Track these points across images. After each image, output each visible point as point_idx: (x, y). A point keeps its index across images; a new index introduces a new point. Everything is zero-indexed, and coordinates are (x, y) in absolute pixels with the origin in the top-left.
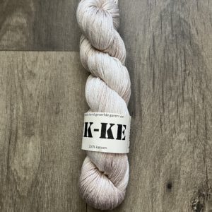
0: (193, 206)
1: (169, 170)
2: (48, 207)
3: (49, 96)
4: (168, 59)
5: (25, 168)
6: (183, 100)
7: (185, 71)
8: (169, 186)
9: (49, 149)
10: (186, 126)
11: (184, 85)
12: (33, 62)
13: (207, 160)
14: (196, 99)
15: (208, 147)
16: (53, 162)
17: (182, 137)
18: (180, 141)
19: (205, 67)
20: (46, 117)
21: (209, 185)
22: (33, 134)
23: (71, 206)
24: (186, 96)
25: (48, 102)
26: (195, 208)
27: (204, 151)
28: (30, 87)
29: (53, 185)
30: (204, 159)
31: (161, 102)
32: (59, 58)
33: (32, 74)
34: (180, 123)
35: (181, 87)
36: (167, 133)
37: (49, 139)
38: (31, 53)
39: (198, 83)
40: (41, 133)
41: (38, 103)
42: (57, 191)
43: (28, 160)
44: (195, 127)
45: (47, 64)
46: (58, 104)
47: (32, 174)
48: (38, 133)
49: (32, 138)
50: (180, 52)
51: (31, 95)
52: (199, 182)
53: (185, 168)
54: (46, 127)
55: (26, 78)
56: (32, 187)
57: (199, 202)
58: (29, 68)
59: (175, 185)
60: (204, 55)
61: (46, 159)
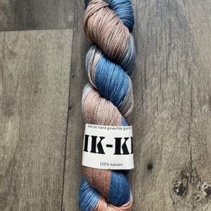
0: (175, 188)
1: (150, 150)
2: (25, 187)
3: (29, 75)
4: (151, 34)
5: (4, 147)
6: (167, 76)
7: (170, 44)
8: (150, 167)
9: (28, 129)
10: (170, 103)
11: (168, 60)
12: (13, 42)
13: (192, 139)
14: (181, 74)
15: (193, 125)
16: (31, 141)
17: (165, 115)
18: (162, 119)
19: (192, 39)
20: (25, 97)
21: (193, 167)
22: (12, 114)
23: (47, 185)
24: (170, 71)
25: (28, 81)
26: (177, 191)
27: (189, 130)
28: (10, 67)
29: (31, 165)
30: (188, 138)
31: (143, 79)
32: (39, 37)
33: (13, 54)
34: (163, 100)
35: (165, 62)
36: (149, 110)
37: (28, 118)
38: (12, 32)
39: (184, 57)
40: (20, 112)
41: (18, 82)
42: (34, 171)
43: (7, 139)
44: (180, 104)
45: (27, 43)
46: (37, 83)
47: (10, 153)
48: (17, 112)
49: (11, 117)
50: (165, 25)
51: (11, 75)
52: (182, 163)
53: (168, 148)
54: (24, 106)
55: (6, 58)
56: (10, 166)
57: (182, 184)
58: (10, 47)
59: (156, 166)
60: (191, 27)
61: (25, 139)
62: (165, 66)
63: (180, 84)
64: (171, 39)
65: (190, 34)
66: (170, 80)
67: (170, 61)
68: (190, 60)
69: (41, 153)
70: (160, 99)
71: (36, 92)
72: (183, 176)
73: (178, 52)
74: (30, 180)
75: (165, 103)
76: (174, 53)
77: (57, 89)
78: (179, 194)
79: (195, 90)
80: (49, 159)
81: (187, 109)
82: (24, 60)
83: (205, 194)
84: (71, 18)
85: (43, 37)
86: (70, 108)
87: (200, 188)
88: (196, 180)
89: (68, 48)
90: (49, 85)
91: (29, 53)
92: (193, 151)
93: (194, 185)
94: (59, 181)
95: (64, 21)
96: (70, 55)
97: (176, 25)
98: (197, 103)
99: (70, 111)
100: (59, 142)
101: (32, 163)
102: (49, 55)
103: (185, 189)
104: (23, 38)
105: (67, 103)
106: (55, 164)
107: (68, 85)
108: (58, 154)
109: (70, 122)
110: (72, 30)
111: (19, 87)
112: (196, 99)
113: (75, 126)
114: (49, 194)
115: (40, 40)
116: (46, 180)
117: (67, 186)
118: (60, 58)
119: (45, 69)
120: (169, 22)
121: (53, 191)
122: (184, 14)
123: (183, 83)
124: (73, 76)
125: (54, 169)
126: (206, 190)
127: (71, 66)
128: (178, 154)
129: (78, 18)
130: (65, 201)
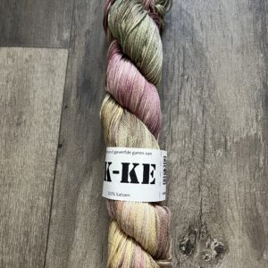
63: (192, 123)
64: (184, 68)
65: (206, 65)
66: (182, 118)
67: (183, 95)
68: (206, 95)
69: (21, 199)
71: (19, 124)
72: (191, 231)
76: (188, 87)
78: (185, 252)
79: (210, 131)
80: (32, 208)
83: (215, 253)
84: (66, 35)
85: (30, 56)
87: (209, 246)
89: (61, 72)
90: (36, 116)
91: (12, 75)
93: (203, 242)
94: (43, 234)
97: (191, 53)
99: (60, 150)
101: (10, 212)
102: (38, 79)
103: (193, 247)
104: (5, 57)
109: (59, 162)
110: (67, 51)
112: (209, 142)
114: (30, 251)
115: (26, 60)
116: (26, 234)
117: (51, 242)
118: (51, 83)
119: (32, 96)
120: (184, 48)
121: (35, 246)
122: (201, 41)
123: (196, 122)
124: (66, 107)
126: (216, 249)
128: (186, 206)
129: (75, 36)
130: (49, 260)
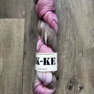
62: (64, 36)
70: (62, 50)
73: (70, 30)
74: (8, 84)
75: (64, 52)
77: (19, 46)
81: (73, 54)
82: (3, 32)
86: (24, 54)
88: (76, 83)
92: (75, 72)
95: (21, 15)
96: (24, 30)
98: (77, 52)
100: (20, 68)
105: (23, 52)
106: (19, 78)
107: (23, 43)
108: (20, 73)
111: (2, 44)
113: (26, 61)
125: (18, 79)
127: (24, 35)
